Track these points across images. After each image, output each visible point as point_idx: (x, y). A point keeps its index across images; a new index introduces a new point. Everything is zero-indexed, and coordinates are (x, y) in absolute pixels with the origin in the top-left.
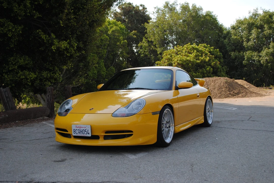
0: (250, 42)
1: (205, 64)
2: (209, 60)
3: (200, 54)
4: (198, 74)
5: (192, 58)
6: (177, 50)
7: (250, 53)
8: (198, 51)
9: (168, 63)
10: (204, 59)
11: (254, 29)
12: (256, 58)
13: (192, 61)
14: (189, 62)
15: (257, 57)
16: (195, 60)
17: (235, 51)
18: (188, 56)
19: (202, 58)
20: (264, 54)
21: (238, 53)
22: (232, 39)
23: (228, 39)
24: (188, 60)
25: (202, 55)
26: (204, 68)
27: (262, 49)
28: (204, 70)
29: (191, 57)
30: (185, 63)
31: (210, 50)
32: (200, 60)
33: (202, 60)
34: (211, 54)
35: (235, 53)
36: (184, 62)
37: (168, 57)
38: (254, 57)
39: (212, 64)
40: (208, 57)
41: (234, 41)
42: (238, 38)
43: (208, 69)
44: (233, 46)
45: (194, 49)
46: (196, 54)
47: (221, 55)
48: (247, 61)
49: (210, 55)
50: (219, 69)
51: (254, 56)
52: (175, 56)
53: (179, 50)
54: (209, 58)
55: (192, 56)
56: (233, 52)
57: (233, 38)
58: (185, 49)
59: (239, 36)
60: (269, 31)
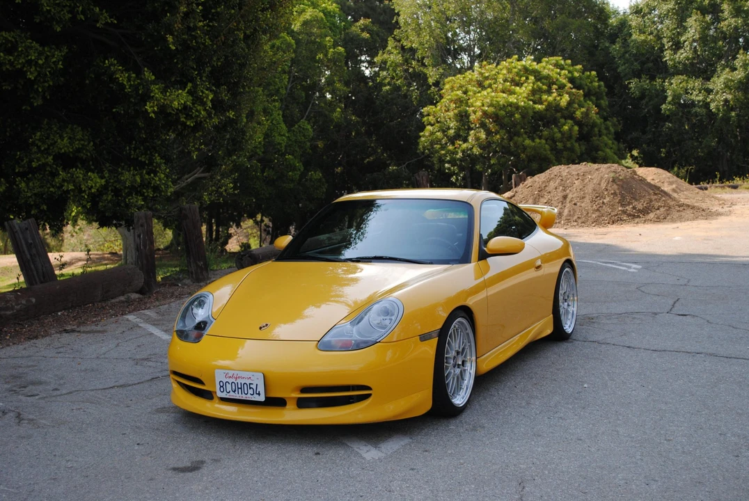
0: (682, 51)
1: (559, 115)
2: (570, 103)
3: (545, 87)
4: (540, 143)
5: (524, 98)
6: (481, 74)
7: (680, 83)
8: (539, 76)
9: (456, 111)
10: (555, 100)
11: (693, 15)
12: (697, 95)
13: (524, 107)
14: (514, 109)
15: (700, 93)
16: (531, 103)
17: (640, 77)
18: (511, 93)
19: (550, 99)
20: (721, 85)
21: (648, 82)
22: (632, 41)
23: (623, 43)
24: (511, 105)
25: (550, 87)
26: (556, 126)
27: (714, 71)
28: (556, 130)
29: (521, 94)
30: (502, 113)
31: (573, 74)
32: (546, 103)
33: (550, 105)
34: (574, 88)
35: (640, 82)
36: (501, 109)
37: (457, 95)
38: (691, 94)
39: (578, 114)
40: (567, 93)
41: (638, 47)
42: (651, 40)
43: (566, 128)
44: (636, 60)
45: (527, 71)
46: (533, 87)
47: (603, 88)
48: (672, 105)
49: (571, 88)
50: (595, 126)
51: (693, 89)
52: (475, 93)
53: (487, 75)
54: (569, 97)
55: (524, 91)
56: (636, 80)
57: (636, 40)
58: (505, 71)
59: (651, 33)
60: (734, 19)
